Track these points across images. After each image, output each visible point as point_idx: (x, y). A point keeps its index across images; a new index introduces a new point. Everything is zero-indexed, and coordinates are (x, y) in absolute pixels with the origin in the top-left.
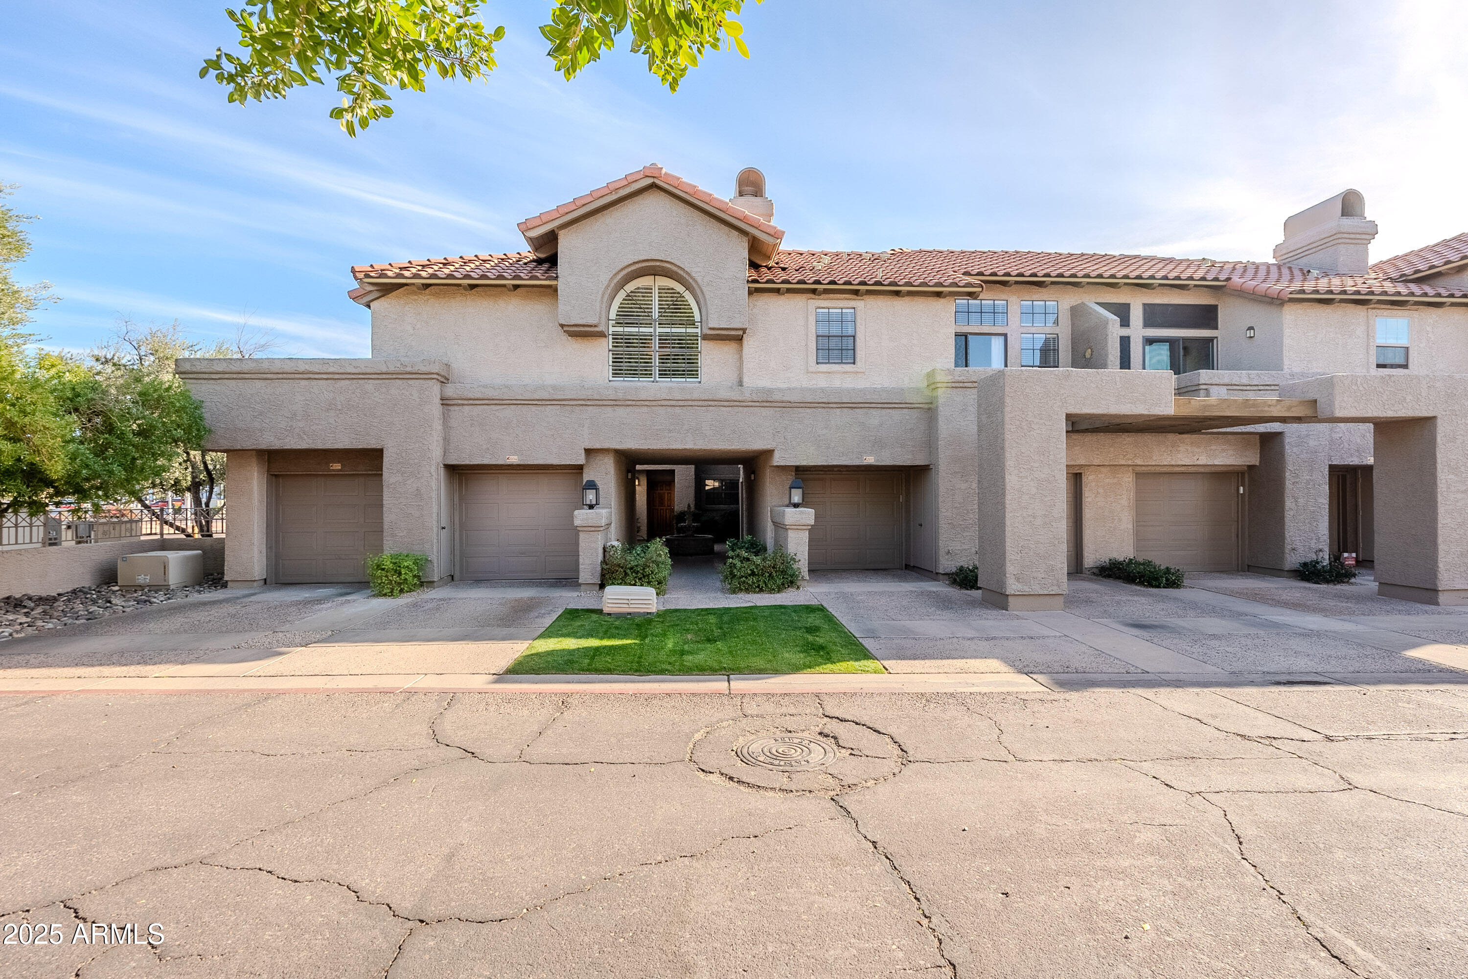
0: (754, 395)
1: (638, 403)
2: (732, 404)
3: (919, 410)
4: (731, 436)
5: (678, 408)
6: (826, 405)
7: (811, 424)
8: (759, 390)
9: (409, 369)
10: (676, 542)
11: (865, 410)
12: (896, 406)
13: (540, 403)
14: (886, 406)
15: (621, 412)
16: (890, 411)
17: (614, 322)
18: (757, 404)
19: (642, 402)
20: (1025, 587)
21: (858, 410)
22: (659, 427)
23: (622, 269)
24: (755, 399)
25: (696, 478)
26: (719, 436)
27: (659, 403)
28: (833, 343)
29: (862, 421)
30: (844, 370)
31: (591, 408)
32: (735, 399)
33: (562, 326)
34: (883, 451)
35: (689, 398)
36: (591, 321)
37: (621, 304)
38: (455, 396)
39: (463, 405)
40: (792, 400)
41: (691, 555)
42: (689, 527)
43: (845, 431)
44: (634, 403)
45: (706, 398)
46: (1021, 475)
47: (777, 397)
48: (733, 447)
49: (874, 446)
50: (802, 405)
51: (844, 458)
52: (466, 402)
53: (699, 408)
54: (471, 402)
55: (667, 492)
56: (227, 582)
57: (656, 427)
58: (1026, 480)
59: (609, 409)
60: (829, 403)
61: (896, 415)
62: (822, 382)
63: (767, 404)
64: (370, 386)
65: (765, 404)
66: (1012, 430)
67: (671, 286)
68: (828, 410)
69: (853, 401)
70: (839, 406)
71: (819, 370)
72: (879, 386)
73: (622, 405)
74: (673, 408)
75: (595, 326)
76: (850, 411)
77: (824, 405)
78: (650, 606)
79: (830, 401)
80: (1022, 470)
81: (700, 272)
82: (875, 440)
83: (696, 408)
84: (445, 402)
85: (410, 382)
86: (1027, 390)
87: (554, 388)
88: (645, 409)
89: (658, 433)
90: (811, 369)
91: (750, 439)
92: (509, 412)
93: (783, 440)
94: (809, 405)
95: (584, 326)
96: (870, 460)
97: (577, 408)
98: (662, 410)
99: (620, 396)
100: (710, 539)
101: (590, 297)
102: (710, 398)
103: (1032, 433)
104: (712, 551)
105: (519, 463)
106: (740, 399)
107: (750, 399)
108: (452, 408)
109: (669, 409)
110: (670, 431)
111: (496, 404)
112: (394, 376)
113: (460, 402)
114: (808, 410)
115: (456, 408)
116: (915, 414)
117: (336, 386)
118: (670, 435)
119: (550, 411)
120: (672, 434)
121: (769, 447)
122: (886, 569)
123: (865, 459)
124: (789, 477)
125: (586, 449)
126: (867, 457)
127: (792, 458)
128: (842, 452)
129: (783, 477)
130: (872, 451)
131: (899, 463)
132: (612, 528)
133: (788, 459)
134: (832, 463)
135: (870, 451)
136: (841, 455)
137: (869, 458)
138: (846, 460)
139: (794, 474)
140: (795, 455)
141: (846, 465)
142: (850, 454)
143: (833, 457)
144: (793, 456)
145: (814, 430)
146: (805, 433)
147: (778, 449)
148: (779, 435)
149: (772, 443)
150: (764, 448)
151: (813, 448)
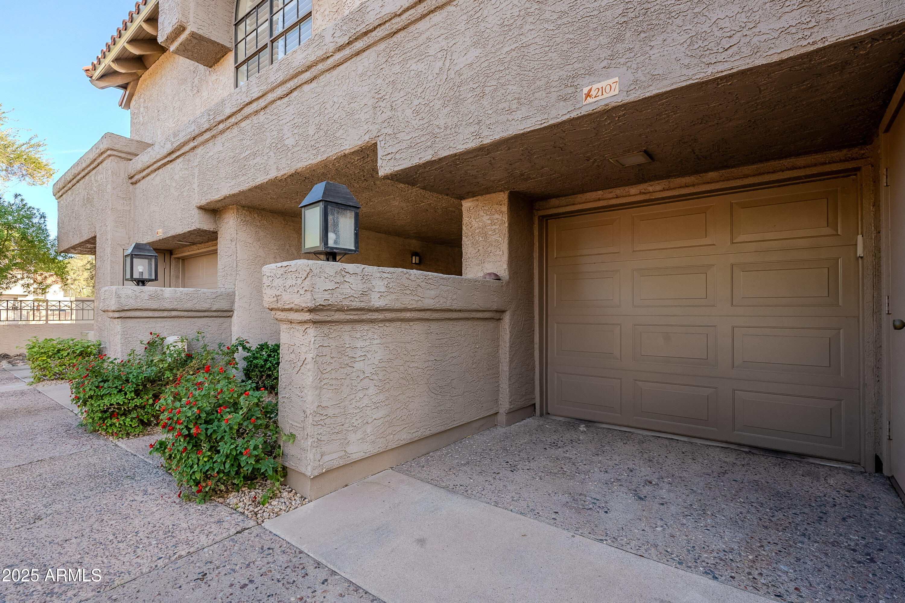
0: (337, 33)
1: (228, 123)
4: (316, 136)
5: (262, 113)
7: (441, 50)
8: (343, 21)
13: (170, 158)
15: (219, 144)
18: (347, 52)
19: (230, 120)
22: (247, 153)
24: (340, 41)
26: (302, 144)
27: (243, 113)
31: (200, 149)
32: (313, 58)
34: (658, 41)
35: (266, 88)
38: (135, 172)
39: (140, 180)
43: (526, 28)
44: (224, 125)
45: (282, 78)
47: (370, 18)
49: (618, 39)
51: (520, 114)
54: (141, 175)
57: (243, 155)
59: (211, 145)
63: (361, 44)
65: (357, 45)
73: (218, 134)
74: (258, 115)
84: (132, 181)
88: (235, 131)
92: (158, 178)
93: (389, 113)
96: (606, 91)
97: (192, 154)
98: (248, 126)
99: (212, 120)
102: (286, 74)
106: (320, 53)
107: (333, 46)
108: (136, 186)
111: (152, 172)
112: (97, 162)
115: (138, 185)
118: (255, 162)
119: (178, 165)
121: (367, 138)
122: (801, 456)
123: (588, 95)
124: (497, 216)
125: (201, 208)
126: (595, 87)
127: (405, 150)
128: (517, 96)
129: (485, 218)
130: (612, 57)
131: (727, 66)
132: (235, 319)
133: (398, 156)
134: (491, 138)
135: (605, 63)
136: (514, 107)
137: (599, 85)
138: (527, 118)
139: (505, 209)
140: (411, 143)
141: (529, 130)
142: (539, 94)
143: (492, 121)
144: (407, 146)
145: (448, 64)
146: (430, 78)
147: (381, 138)
148: (383, 104)
149: (371, 128)
150: (361, 143)
151: (446, 111)
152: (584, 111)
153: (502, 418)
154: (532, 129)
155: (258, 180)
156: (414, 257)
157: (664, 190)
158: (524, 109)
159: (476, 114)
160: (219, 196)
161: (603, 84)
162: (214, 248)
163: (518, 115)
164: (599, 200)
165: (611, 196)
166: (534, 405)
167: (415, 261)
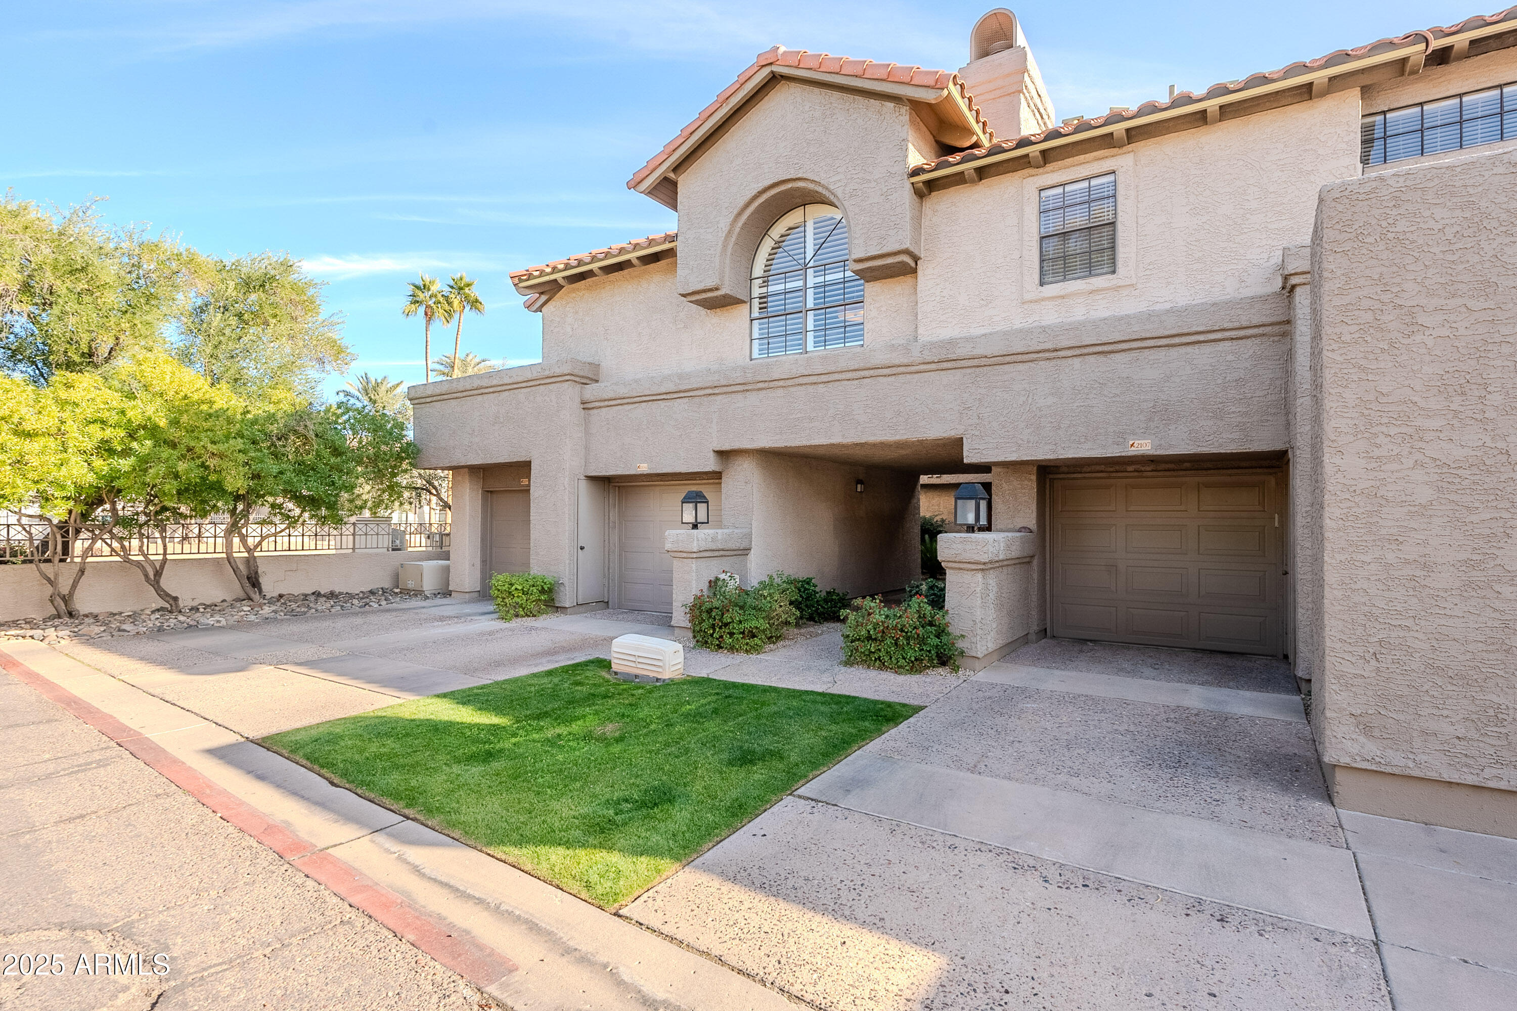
0: (926, 352)
1: (772, 384)
2: (894, 370)
3: (1258, 341)
4: (894, 420)
5: (821, 385)
6: (1053, 353)
7: (1025, 390)
8: (932, 345)
9: (547, 373)
11: (1134, 354)
12: (1201, 338)
13: (668, 397)
14: (1177, 340)
15: (753, 399)
16: (1189, 349)
17: (760, 281)
18: (933, 366)
19: (776, 383)
20: (1390, 753)
21: (1117, 355)
22: (799, 415)
23: (747, 205)
24: (929, 359)
27: (797, 381)
28: (1075, 245)
29: (1125, 375)
30: (1091, 287)
31: (720, 397)
32: (897, 362)
33: (684, 296)
34: (1172, 427)
35: (833, 369)
36: (709, 284)
37: (770, 255)
38: (592, 398)
39: (600, 407)
40: (989, 353)
43: (1091, 396)
44: (766, 385)
45: (856, 367)
46: (1377, 452)
47: (961, 352)
48: (898, 438)
49: (1150, 420)
50: (1008, 359)
51: (1087, 445)
52: (602, 404)
53: (849, 382)
54: (606, 403)
56: (451, 591)
57: (794, 416)
58: (1395, 466)
59: (740, 396)
60: (1056, 350)
61: (1203, 355)
62: (1050, 316)
63: (949, 365)
64: (521, 394)
65: (945, 365)
66: (1347, 338)
67: (829, 215)
68: (1059, 362)
69: (1105, 340)
70: (1078, 352)
71: (1042, 295)
72: (1167, 306)
73: (754, 390)
74: (815, 386)
75: (717, 289)
76: (1101, 358)
77: (1047, 355)
78: (660, 670)
79: (1059, 346)
80: (1381, 440)
81: (839, 181)
82: (1153, 407)
83: (846, 382)
84: (586, 406)
85: (551, 387)
86: (1402, 226)
87: (681, 376)
88: (780, 392)
90: (1028, 297)
91: (922, 423)
92: (639, 411)
93: (978, 420)
94: (1020, 358)
95: (704, 291)
96: (1143, 446)
97: (705, 399)
98: (800, 392)
99: (749, 377)
101: (708, 252)
102: (862, 365)
103: (1418, 338)
105: (649, 472)
106: (906, 361)
107: (920, 360)
108: (592, 412)
109: (811, 389)
110: (811, 419)
111: (628, 403)
112: (538, 382)
113: (597, 404)
114: (1021, 367)
115: (595, 411)
116: (1249, 348)
117: (500, 398)
118: (811, 425)
119: (680, 405)
120: (814, 424)
121: (952, 433)
122: (1242, 654)
123: (1132, 445)
124: (1026, 482)
125: (715, 452)
126: (1137, 442)
127: (991, 450)
128: (1085, 435)
129: (1015, 483)
130: (1147, 428)
131: (1208, 449)
132: (753, 555)
133: (984, 452)
135: (1143, 430)
136: (1083, 440)
137: (1140, 442)
138: (1091, 449)
139: (1034, 477)
140: (997, 445)
141: (1093, 456)
142: (1101, 437)
143: (1066, 445)
144: (993, 447)
145: (1030, 400)
146: (1015, 405)
147: (968, 436)
148: (970, 413)
149: (957, 427)
150: (946, 435)
151: (1029, 431)
152: (1130, 454)
153: (1032, 637)
154: (1095, 456)
156: (859, 486)
157: (1153, 471)
158: (1090, 444)
159: (1053, 438)
161: (1142, 442)
163: (1084, 446)
165: (1111, 469)
166: (1046, 629)
167: (859, 490)
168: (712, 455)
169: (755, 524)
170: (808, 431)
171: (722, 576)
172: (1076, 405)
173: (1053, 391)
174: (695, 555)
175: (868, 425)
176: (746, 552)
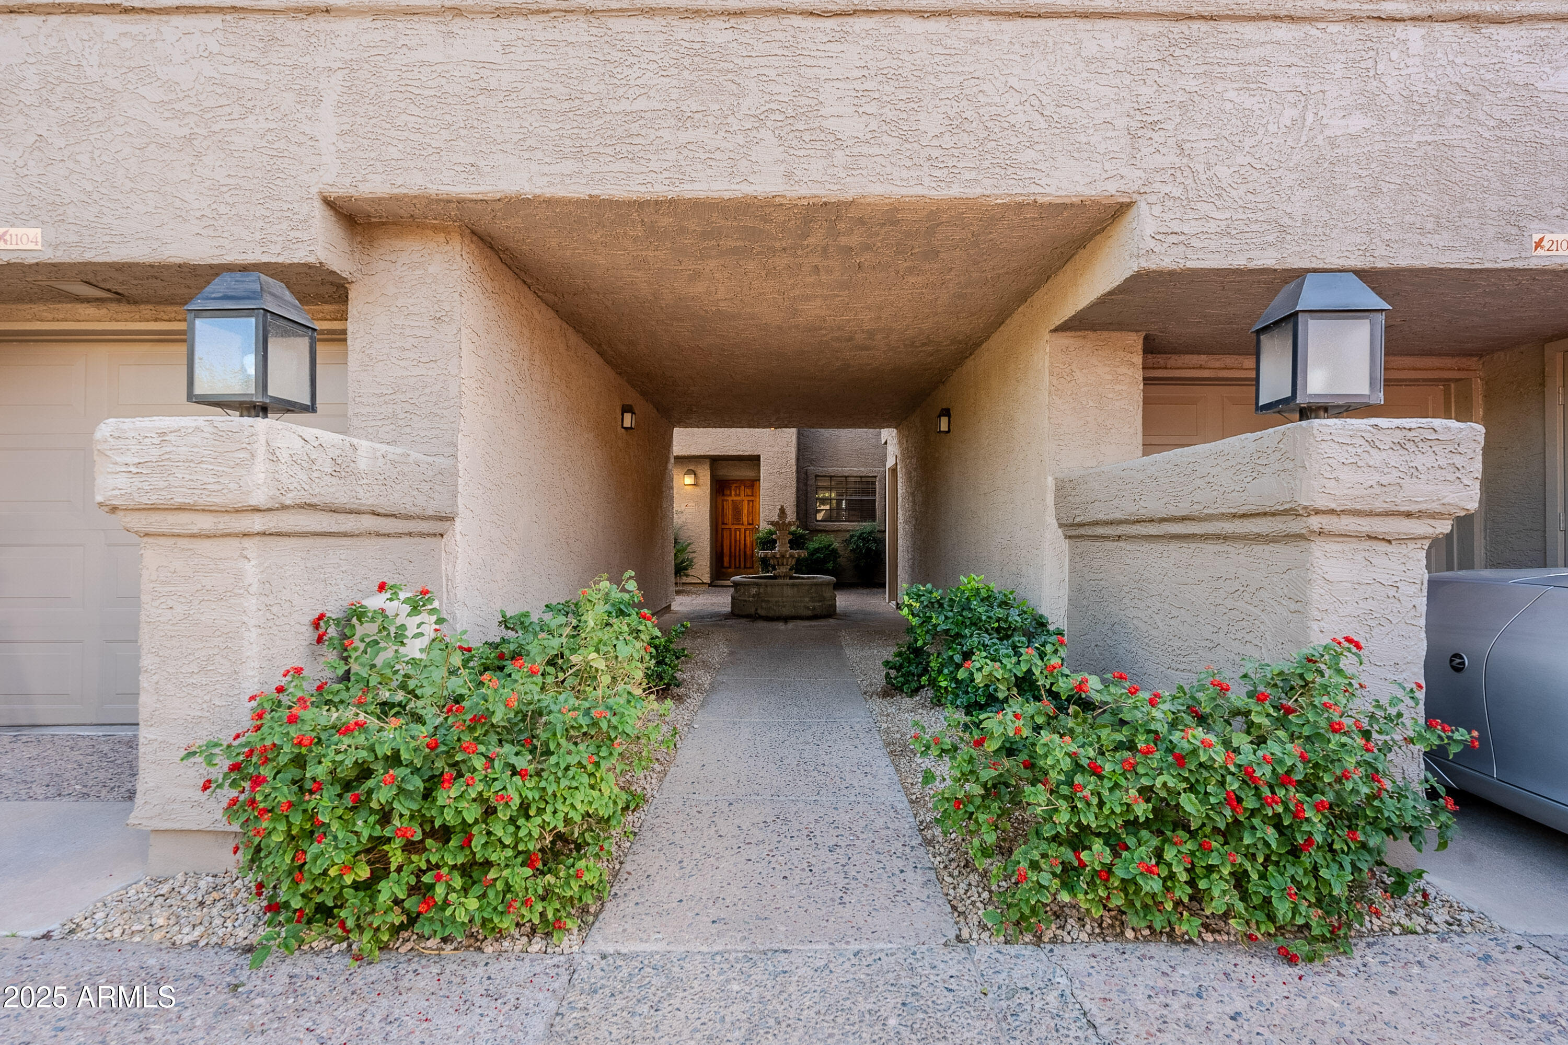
4: (947, 141)
10: (754, 591)
11: (1539, 32)
21: (1502, 29)
22: (641, 104)
25: (798, 472)
26: (894, 143)
29: (1520, 78)
31: (350, 23)
41: (786, 619)
42: (783, 556)
43: (1450, 120)
48: (955, 191)
51: (1439, 240)
55: (746, 499)
57: (625, 105)
70: (1425, 8)
76: (1468, 34)
89: (634, 128)
91: (1028, 156)
93: (1173, 158)
97: (293, 25)
100: (828, 584)
104: (830, 612)
105: (52, 257)
110: (683, 120)
114: (1285, 31)
118: (684, 136)
120: (690, 135)
121: (1112, 188)
124: (1123, 369)
125: (329, 203)
127: (1213, 236)
128: (1435, 212)
129: (1101, 369)
133: (1193, 242)
134: (1391, 261)
135: (1558, 210)
136: (1430, 226)
138: (1452, 248)
139: (1139, 360)
140: (1228, 226)
141: (1452, 266)
142: (1471, 220)
143: (1394, 236)
144: (1219, 230)
145: (1310, 118)
146: (1272, 128)
147: (1152, 198)
148: (1158, 137)
149: (1123, 171)
150: (1090, 192)
151: (1307, 193)
152: (1532, 265)
154: (1457, 266)
155: (696, 186)
156: (628, 417)
158: (1445, 235)
159: (1364, 216)
160: (474, 189)
162: (336, 325)
163: (1436, 240)
164: (1201, 367)
167: (627, 423)
168: (319, 212)
169: (464, 446)
170: (672, 155)
171: (376, 602)
172: (1417, 138)
173: (1363, 100)
174: (257, 523)
175: (865, 149)
176: (437, 527)
